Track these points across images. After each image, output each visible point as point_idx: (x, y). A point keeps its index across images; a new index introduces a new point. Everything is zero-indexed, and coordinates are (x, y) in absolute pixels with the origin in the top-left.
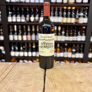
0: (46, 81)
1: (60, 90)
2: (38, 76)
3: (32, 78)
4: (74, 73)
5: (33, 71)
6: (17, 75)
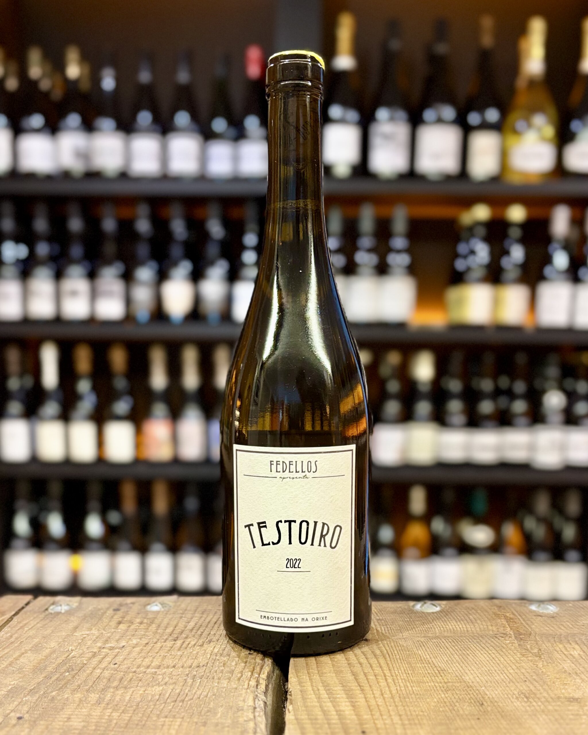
2: (211, 706)
3: (155, 719)
4: (548, 676)
5: (173, 665)
6: (26, 692)
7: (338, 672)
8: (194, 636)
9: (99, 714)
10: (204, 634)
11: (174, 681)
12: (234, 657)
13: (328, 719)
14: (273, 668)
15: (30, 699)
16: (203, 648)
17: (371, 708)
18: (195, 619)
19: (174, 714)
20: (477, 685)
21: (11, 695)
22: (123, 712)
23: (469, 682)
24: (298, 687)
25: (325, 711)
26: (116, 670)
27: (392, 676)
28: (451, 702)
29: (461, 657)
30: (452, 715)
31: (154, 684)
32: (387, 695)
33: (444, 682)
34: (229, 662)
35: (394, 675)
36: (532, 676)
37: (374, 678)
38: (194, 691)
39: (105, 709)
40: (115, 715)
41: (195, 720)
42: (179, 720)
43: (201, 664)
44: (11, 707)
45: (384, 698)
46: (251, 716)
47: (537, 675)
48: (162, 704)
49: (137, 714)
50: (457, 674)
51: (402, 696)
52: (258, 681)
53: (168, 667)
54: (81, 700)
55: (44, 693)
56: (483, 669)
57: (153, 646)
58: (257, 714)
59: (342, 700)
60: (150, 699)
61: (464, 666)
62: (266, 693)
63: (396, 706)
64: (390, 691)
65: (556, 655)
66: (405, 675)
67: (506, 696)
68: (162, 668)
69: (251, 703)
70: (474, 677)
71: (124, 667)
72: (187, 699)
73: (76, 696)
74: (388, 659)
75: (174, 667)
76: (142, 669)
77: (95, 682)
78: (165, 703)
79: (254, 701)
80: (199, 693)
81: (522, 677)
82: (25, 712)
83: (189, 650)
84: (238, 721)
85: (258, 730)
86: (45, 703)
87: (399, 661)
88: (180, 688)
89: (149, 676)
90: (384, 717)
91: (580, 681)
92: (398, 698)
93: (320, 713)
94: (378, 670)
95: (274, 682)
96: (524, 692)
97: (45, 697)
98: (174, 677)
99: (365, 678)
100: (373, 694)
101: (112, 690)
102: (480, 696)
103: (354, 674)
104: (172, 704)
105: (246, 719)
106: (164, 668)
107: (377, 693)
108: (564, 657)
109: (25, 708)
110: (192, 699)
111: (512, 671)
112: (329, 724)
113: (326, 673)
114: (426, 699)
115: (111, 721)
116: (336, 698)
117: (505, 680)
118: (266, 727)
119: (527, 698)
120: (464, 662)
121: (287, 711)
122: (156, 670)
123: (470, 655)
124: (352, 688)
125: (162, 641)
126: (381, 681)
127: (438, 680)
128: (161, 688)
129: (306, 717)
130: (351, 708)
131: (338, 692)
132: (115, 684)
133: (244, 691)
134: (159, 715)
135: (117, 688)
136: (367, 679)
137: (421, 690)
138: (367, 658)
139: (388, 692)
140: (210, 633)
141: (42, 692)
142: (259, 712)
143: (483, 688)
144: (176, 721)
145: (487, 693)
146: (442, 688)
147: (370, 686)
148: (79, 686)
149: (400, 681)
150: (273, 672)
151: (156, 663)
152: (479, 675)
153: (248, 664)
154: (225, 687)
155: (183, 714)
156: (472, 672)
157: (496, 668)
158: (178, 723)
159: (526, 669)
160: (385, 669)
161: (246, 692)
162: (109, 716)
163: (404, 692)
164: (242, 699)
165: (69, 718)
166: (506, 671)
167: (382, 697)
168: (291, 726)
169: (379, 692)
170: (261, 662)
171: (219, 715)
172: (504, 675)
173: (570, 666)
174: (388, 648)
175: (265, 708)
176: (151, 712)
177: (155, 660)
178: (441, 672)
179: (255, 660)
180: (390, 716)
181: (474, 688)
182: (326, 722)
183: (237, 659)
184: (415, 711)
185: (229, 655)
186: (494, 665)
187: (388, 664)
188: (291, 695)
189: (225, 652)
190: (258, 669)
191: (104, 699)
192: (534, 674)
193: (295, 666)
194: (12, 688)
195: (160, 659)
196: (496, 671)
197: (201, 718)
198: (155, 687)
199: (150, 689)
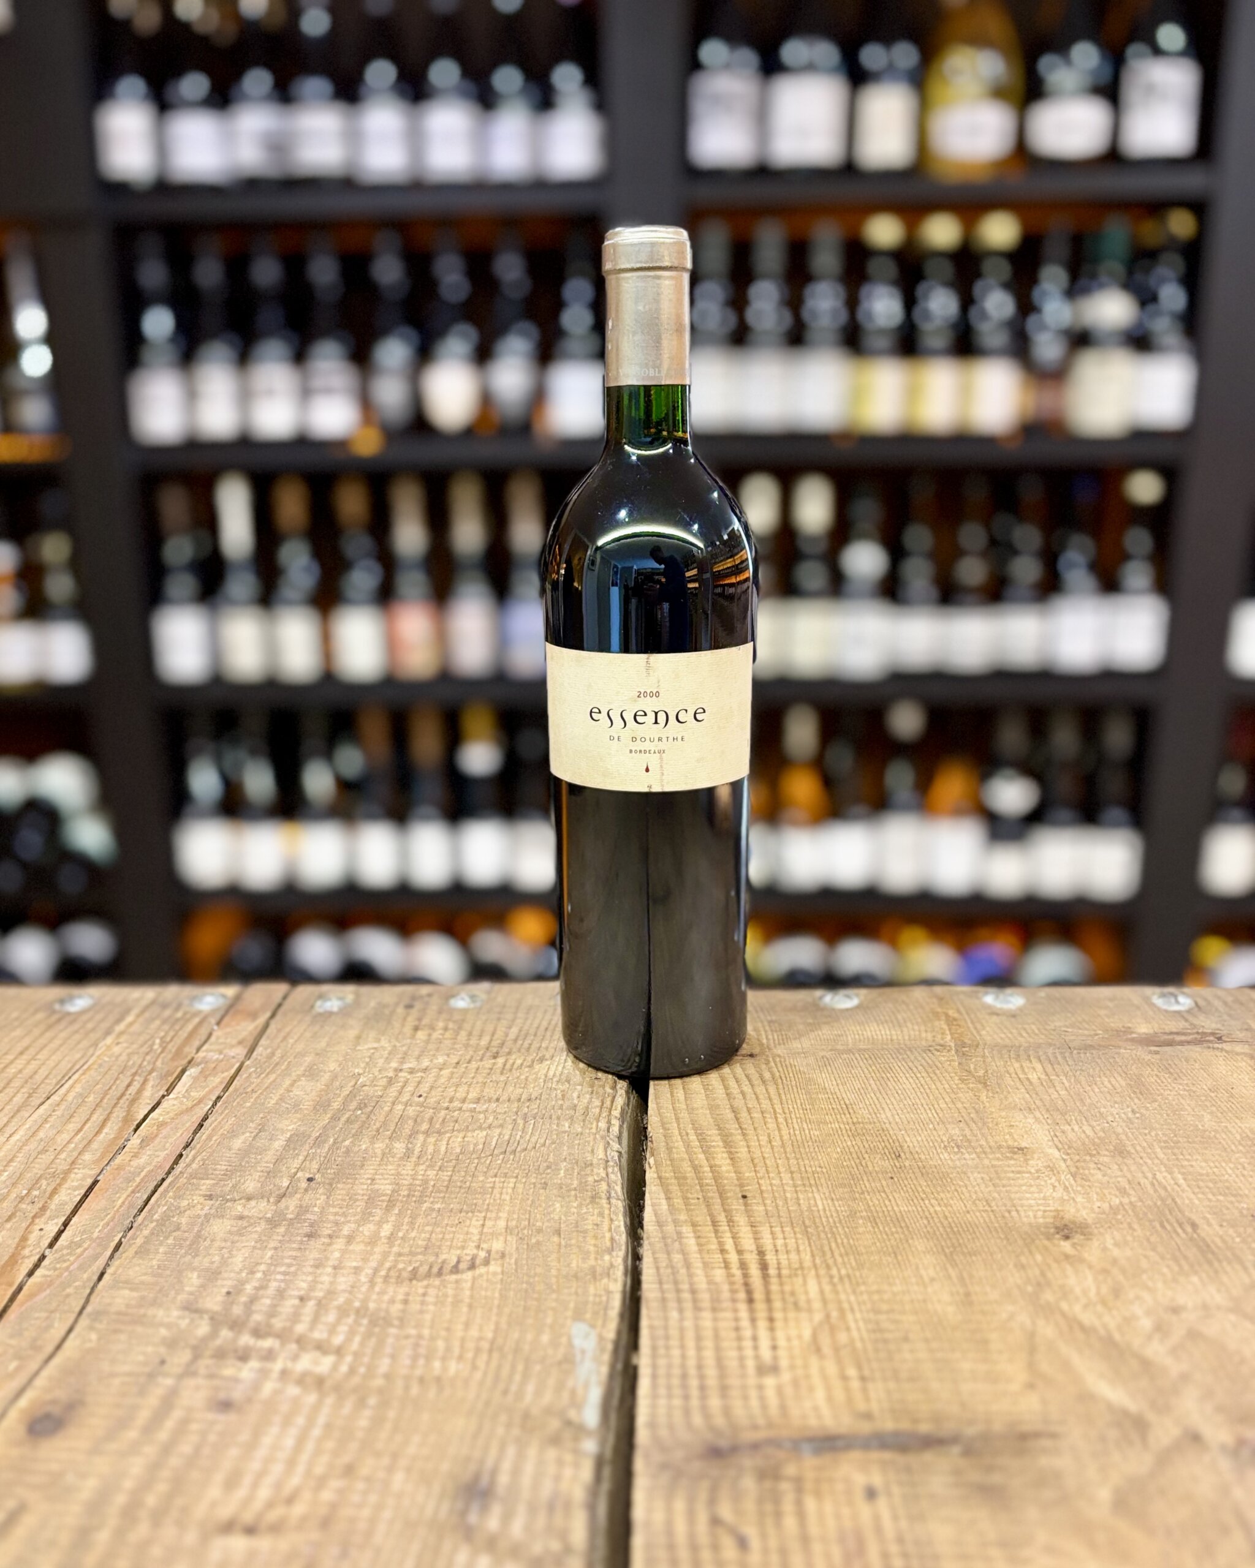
0: (648, 1215)
1: (818, 1317)
2: (551, 1159)
3: (481, 1179)
4: (992, 1113)
5: (495, 1097)
6: (311, 1141)
7: (713, 1108)
8: (519, 1051)
9: (411, 1172)
10: (533, 1046)
11: (501, 1122)
12: (575, 1084)
13: (700, 1179)
14: (629, 1098)
15: (318, 1151)
16: (534, 1071)
17: (756, 1161)
18: (519, 1021)
19: (506, 1171)
20: (895, 1127)
21: (292, 1146)
22: (440, 1168)
23: (885, 1123)
24: (661, 1131)
25: (696, 1166)
26: (421, 1105)
27: (785, 1113)
28: (859, 1153)
29: (878, 1083)
30: (857, 1172)
31: (475, 1127)
32: (777, 1143)
33: (853, 1123)
34: (570, 1092)
35: (787, 1111)
36: (969, 1114)
37: (760, 1115)
38: (528, 1137)
39: (417, 1164)
40: (431, 1173)
41: (533, 1180)
42: (514, 1180)
43: (533, 1097)
44: (296, 1164)
45: (772, 1147)
46: (604, 1175)
47: (977, 1112)
48: (487, 1156)
49: (459, 1171)
50: (871, 1110)
51: (795, 1144)
52: (609, 1122)
53: (490, 1100)
54: (384, 1154)
55: (335, 1143)
56: (905, 1102)
57: (466, 1067)
58: (610, 1170)
59: (718, 1149)
60: (472, 1149)
61: (881, 1097)
62: (619, 1138)
63: (788, 1159)
64: (781, 1137)
65: (1008, 1080)
66: (801, 1111)
67: (931, 1144)
68: (482, 1101)
69: (601, 1155)
70: (893, 1115)
71: (432, 1101)
72: (519, 1149)
73: (376, 1146)
74: (781, 1086)
75: (498, 1100)
76: (456, 1104)
77: (397, 1124)
78: (492, 1155)
79: (606, 1152)
80: (533, 1139)
81: (956, 1115)
82: (316, 1171)
83: (516, 1074)
84: (586, 1182)
85: (613, 1194)
86: (339, 1156)
87: (795, 1090)
88: (509, 1133)
89: (467, 1114)
90: (771, 1175)
91: (1031, 1120)
92: (790, 1146)
93: (689, 1169)
94: (766, 1104)
95: (628, 1119)
96: (955, 1138)
97: (337, 1149)
98: (499, 1116)
99: (748, 1117)
100: (759, 1140)
101: (421, 1137)
102: (897, 1144)
103: (734, 1111)
104: (501, 1157)
105: (596, 1178)
106: (485, 1101)
107: (764, 1139)
108: (1018, 1084)
109: (315, 1166)
110: (526, 1149)
111: (943, 1106)
112: (701, 1186)
113: (697, 1109)
114: (826, 1148)
115: (425, 1182)
116: (710, 1147)
117: (933, 1120)
118: (623, 1188)
119: (958, 1147)
120: (882, 1091)
121: (647, 1167)
122: (475, 1106)
123: (891, 1079)
124: (733, 1131)
125: (478, 1058)
126: (770, 1120)
127: (845, 1120)
128: (485, 1133)
129: (672, 1174)
130: (728, 1161)
131: (712, 1138)
132: (425, 1126)
133: (592, 1137)
134: (485, 1172)
135: (427, 1133)
136: (751, 1118)
137: (821, 1135)
138: (752, 1086)
139: (778, 1138)
140: (540, 1047)
141: (332, 1140)
142: (613, 1166)
143: (903, 1132)
144: (509, 1183)
145: (908, 1139)
146: (849, 1132)
147: (755, 1129)
148: (378, 1130)
149: (795, 1121)
150: (628, 1105)
151: (472, 1095)
152: (900, 1112)
153: (594, 1096)
154: (565, 1132)
155: (516, 1171)
156: (891, 1106)
157: (923, 1101)
158: (512, 1185)
159: (963, 1103)
160: (776, 1101)
161: (595, 1139)
162: (423, 1175)
163: (799, 1138)
164: (590, 1149)
165: (373, 1180)
166: (936, 1106)
167: (769, 1145)
168: (654, 1188)
169: (766, 1138)
170: (611, 1091)
171: (562, 1172)
172: (933, 1111)
173: (1023, 1099)
174: (781, 1069)
175: (620, 1161)
176: (476, 1168)
177: (471, 1090)
178: (850, 1106)
179: (604, 1088)
180: (779, 1173)
181: (891, 1132)
182: (697, 1182)
183: (579, 1088)
184: (811, 1166)
185: (568, 1081)
186: (921, 1097)
187: (779, 1094)
188: (651, 1141)
189: (563, 1077)
190: (608, 1103)
191: (414, 1150)
192: (973, 1111)
193: (656, 1097)
194: (291, 1136)
195: (478, 1089)
196: (922, 1105)
197: (539, 1177)
198: (477, 1132)
199: (469, 1134)
